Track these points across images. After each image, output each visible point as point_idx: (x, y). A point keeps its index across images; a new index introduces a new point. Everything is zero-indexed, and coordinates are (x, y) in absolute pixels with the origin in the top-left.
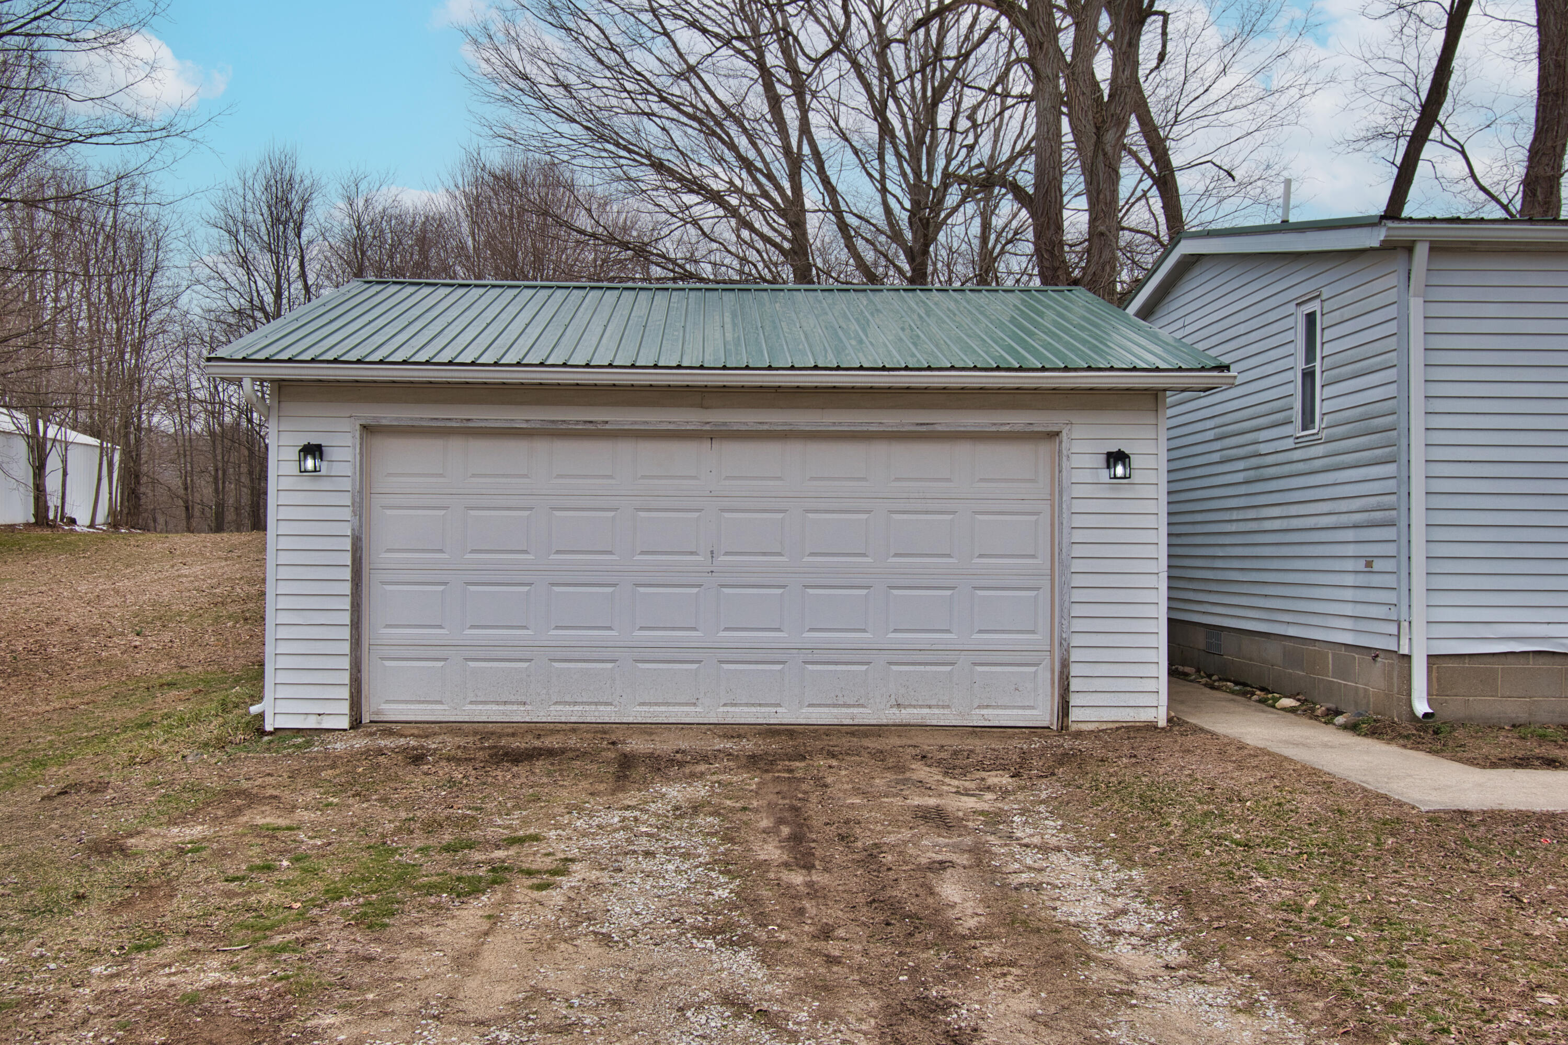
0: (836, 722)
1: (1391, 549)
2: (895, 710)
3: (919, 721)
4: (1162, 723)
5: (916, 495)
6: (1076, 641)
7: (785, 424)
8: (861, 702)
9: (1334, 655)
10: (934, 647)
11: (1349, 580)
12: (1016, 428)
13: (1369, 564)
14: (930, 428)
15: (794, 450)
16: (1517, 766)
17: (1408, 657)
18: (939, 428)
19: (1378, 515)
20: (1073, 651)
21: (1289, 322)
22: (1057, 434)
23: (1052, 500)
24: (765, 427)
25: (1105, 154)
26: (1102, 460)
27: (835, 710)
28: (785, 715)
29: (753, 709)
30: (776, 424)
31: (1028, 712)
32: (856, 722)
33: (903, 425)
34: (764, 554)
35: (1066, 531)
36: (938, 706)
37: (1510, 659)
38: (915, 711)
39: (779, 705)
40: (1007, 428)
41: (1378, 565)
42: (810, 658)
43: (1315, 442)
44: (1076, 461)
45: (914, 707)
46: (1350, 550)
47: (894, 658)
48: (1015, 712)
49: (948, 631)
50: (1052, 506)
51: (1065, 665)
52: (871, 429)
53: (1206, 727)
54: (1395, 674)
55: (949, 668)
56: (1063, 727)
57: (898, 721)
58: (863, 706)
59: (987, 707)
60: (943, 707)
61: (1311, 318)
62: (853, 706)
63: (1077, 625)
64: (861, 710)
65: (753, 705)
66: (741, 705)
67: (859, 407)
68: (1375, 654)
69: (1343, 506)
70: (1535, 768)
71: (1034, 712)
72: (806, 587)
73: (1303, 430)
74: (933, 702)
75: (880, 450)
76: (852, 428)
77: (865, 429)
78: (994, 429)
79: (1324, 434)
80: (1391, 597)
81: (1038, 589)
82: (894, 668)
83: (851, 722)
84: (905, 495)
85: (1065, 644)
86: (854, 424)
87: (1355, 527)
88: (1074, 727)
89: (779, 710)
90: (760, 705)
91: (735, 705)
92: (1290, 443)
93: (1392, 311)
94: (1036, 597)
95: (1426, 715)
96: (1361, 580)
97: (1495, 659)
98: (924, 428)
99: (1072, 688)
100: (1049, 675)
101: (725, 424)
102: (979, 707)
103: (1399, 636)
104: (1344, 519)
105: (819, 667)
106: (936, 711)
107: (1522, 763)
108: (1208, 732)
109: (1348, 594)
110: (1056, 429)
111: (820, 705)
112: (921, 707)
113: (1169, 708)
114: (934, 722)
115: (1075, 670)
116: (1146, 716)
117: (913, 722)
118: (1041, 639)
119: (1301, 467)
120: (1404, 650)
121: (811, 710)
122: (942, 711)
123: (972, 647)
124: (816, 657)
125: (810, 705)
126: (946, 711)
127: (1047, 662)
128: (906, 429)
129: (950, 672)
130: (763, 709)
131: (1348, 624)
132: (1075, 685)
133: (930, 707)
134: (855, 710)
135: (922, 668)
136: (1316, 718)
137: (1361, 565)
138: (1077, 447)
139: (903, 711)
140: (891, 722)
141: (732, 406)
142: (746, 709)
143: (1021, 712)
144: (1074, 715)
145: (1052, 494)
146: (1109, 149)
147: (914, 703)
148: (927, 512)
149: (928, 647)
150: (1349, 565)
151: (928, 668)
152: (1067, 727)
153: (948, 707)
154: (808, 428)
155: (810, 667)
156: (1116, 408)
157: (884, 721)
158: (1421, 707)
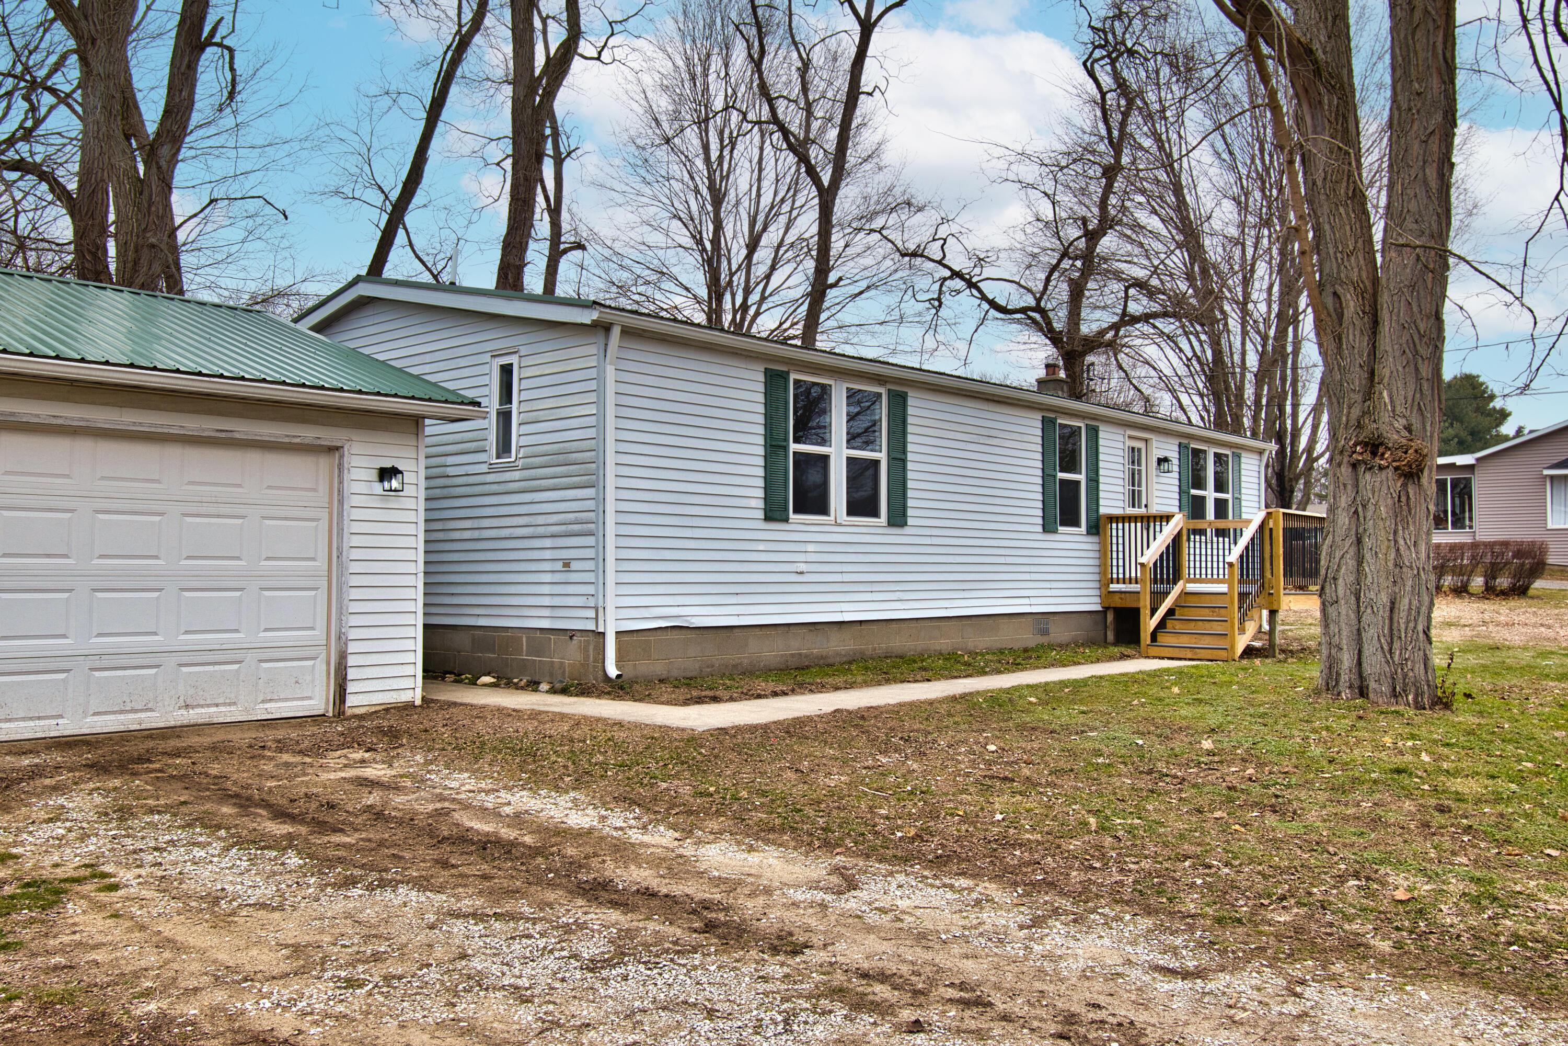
0: (122, 728)
1: (590, 553)
2: (183, 712)
3: (207, 720)
4: (418, 702)
5: (209, 499)
6: (353, 634)
7: (83, 419)
8: (149, 706)
9: (528, 638)
10: (224, 647)
11: (547, 578)
12: (306, 441)
13: (567, 565)
14: (229, 435)
15: (84, 447)
16: (698, 703)
17: (603, 634)
18: (237, 436)
19: (576, 527)
20: (350, 644)
21: (485, 370)
22: (337, 448)
23: (330, 508)
24: (60, 422)
25: (159, 168)
26: (374, 475)
27: (122, 717)
28: (68, 727)
29: (31, 723)
30: (72, 419)
31: (306, 703)
32: (143, 727)
33: (204, 430)
34: (48, 556)
35: (346, 535)
36: (225, 704)
37: (659, 632)
38: (203, 711)
39: (61, 716)
40: (298, 440)
41: (574, 566)
42: (97, 664)
43: (512, 468)
44: (356, 474)
45: (202, 706)
46: (548, 554)
47: (185, 660)
48: (295, 703)
49: (237, 631)
50: (331, 514)
51: (343, 656)
52: (171, 431)
53: (459, 701)
54: (591, 647)
55: (236, 667)
56: (340, 713)
57: (185, 722)
58: (151, 710)
59: (271, 700)
60: (230, 704)
61: (507, 371)
62: (141, 711)
63: (354, 621)
64: (149, 714)
65: (31, 719)
66: (17, 720)
67: (157, 408)
68: (571, 634)
69: (540, 520)
70: (706, 703)
71: (312, 702)
72: (94, 590)
73: (498, 458)
74: (221, 701)
75: (174, 452)
76: (153, 430)
77: (166, 431)
78: (287, 440)
79: (520, 463)
80: (590, 589)
81: (317, 589)
82: (184, 669)
83: (138, 727)
84: (199, 499)
85: (344, 638)
86: (156, 426)
87: (553, 536)
88: (349, 712)
89: (60, 721)
90: (39, 718)
91: (10, 720)
92: (484, 468)
93: (593, 373)
94: (315, 596)
95: (618, 676)
96: (558, 577)
97: (649, 633)
98: (223, 435)
99: (349, 677)
100: (324, 667)
101: (13, 414)
102: (263, 702)
103: (597, 618)
104: (541, 530)
105: (106, 674)
106: (222, 709)
107: (699, 701)
108: (461, 704)
109: (546, 589)
110: (339, 444)
111: (106, 713)
112: (209, 706)
113: (423, 690)
114: (221, 720)
115: (351, 661)
116: (406, 697)
117: (200, 721)
118: (319, 634)
119: (495, 488)
120: (601, 630)
121: (96, 718)
122: (228, 708)
123: (258, 645)
124: (105, 663)
125: (94, 714)
126: (233, 708)
127: (323, 656)
128: (206, 434)
129: (237, 671)
130: (42, 723)
131: (547, 612)
132: (351, 674)
133: (217, 705)
134: (143, 715)
135: (211, 668)
136: (522, 688)
137: (559, 566)
138: (356, 461)
139: (191, 712)
140: (179, 723)
141: (21, 396)
142: (22, 724)
143: (299, 703)
144: (351, 701)
145: (331, 502)
146: (163, 163)
147: (202, 702)
148: (218, 516)
149: (218, 647)
150: (547, 566)
151: (217, 668)
152: (344, 712)
153: (234, 704)
154: (107, 426)
155: (97, 674)
156: (386, 430)
157: (172, 723)
158: (612, 672)
